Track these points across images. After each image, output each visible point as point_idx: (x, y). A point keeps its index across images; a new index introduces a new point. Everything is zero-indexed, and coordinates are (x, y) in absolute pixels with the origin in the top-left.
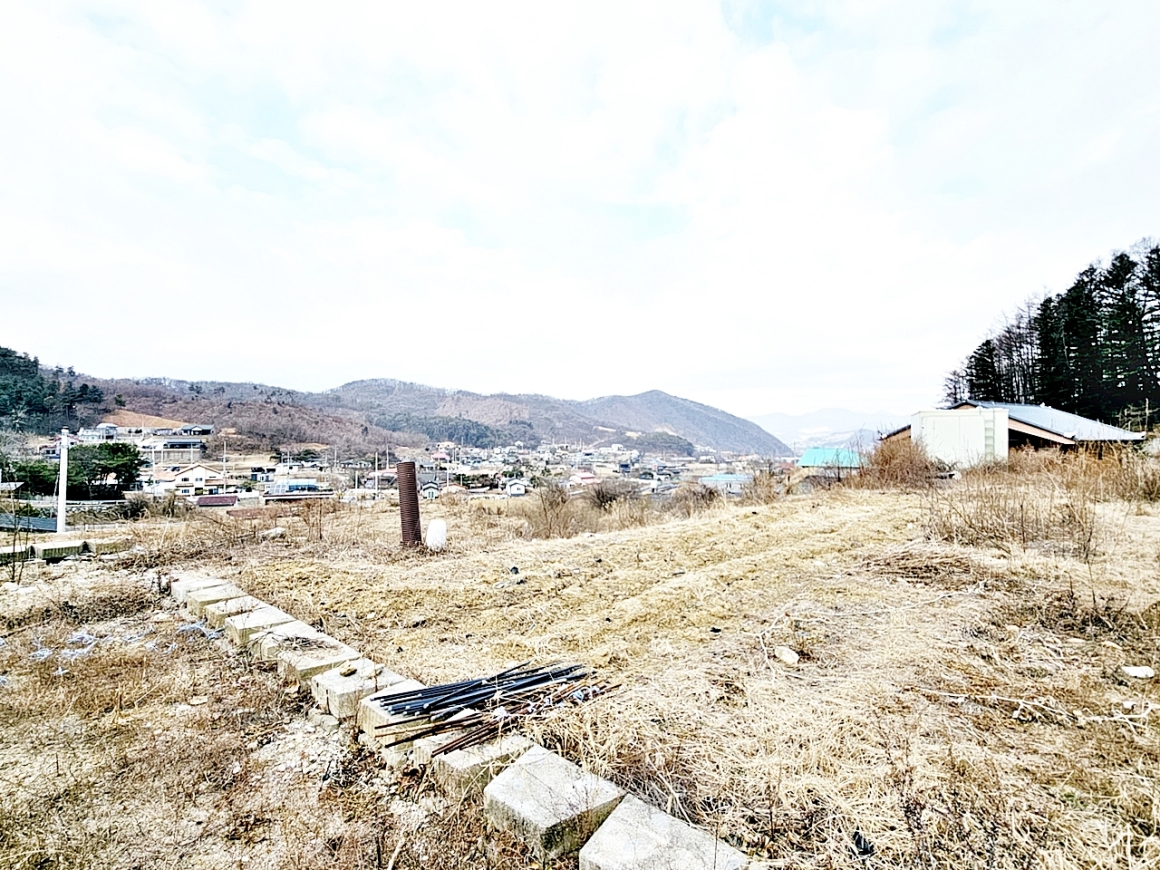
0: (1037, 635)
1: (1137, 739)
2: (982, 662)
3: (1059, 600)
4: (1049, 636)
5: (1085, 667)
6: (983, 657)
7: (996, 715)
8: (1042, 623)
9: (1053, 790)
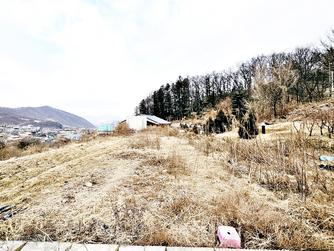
0: (148, 167)
1: (163, 184)
2: (137, 175)
3: (153, 158)
4: (151, 167)
5: (156, 172)
6: (137, 174)
7: (139, 187)
8: (150, 164)
9: (148, 199)
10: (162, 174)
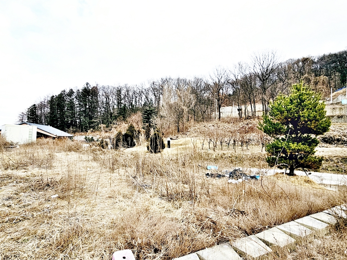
0: (29, 194)
1: (49, 215)
3: (38, 181)
4: (33, 193)
5: (41, 199)
6: (8, 206)
7: (7, 224)
8: (32, 190)
9: (20, 241)
10: (49, 201)
